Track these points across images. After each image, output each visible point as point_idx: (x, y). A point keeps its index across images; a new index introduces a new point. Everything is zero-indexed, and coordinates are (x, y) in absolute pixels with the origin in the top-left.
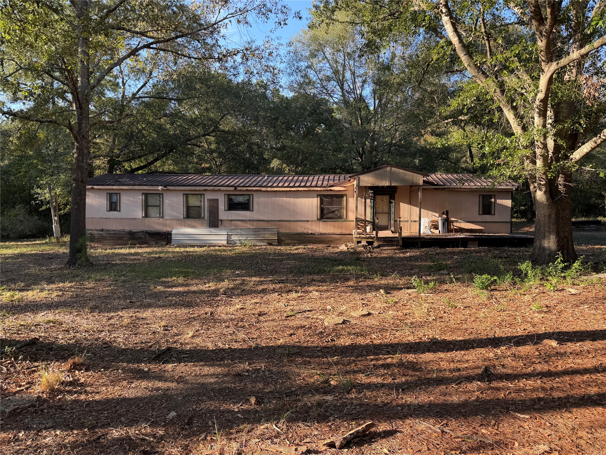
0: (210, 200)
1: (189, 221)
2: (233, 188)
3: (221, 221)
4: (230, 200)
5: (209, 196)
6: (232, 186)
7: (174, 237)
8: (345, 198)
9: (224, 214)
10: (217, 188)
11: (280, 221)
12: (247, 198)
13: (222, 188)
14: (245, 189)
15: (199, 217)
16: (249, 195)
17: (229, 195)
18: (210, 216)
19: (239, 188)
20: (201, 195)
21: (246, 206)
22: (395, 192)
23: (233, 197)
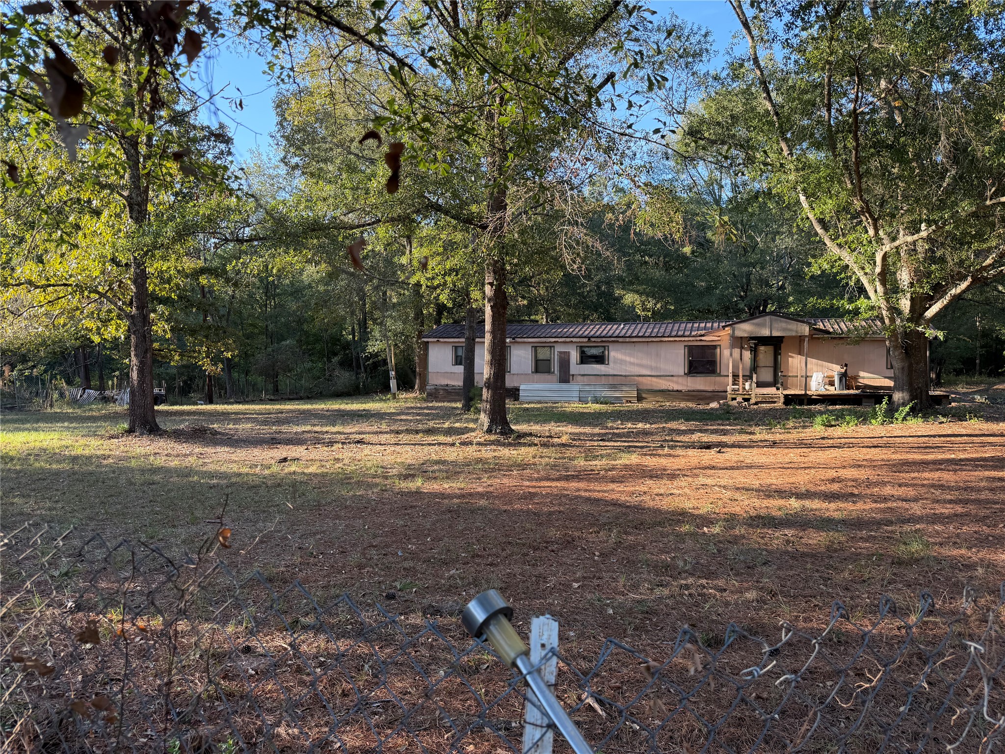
0: (560, 353)
1: (537, 376)
2: (587, 340)
3: (573, 375)
4: (582, 353)
5: (559, 349)
6: (585, 337)
7: (521, 393)
8: (718, 350)
9: (575, 367)
10: (568, 340)
11: (640, 376)
12: (601, 350)
13: (574, 340)
14: (599, 340)
15: (549, 371)
16: (604, 347)
17: (581, 347)
18: (560, 371)
19: (593, 340)
20: (551, 347)
21: (600, 359)
22: (782, 342)
23: (586, 349)
